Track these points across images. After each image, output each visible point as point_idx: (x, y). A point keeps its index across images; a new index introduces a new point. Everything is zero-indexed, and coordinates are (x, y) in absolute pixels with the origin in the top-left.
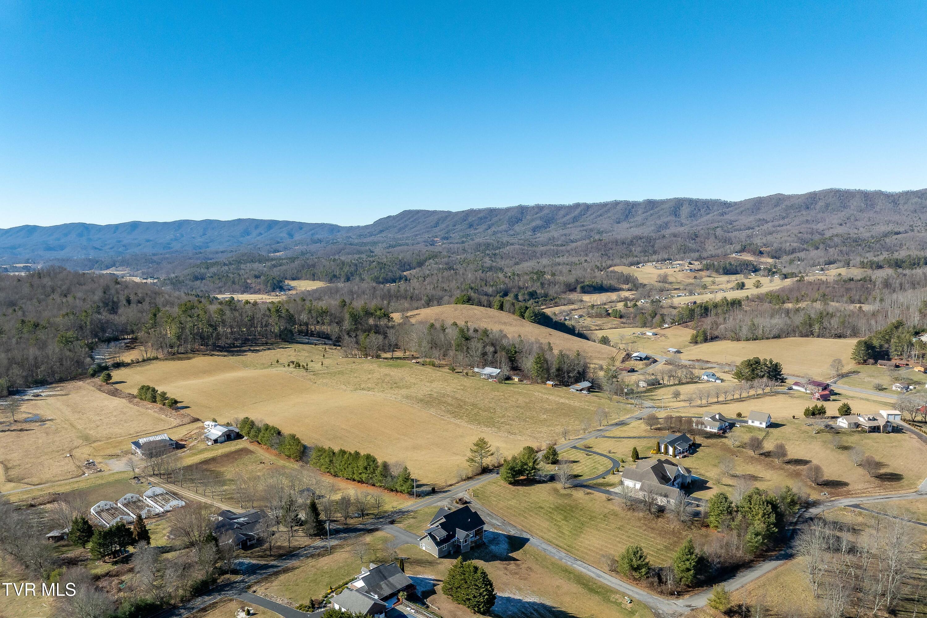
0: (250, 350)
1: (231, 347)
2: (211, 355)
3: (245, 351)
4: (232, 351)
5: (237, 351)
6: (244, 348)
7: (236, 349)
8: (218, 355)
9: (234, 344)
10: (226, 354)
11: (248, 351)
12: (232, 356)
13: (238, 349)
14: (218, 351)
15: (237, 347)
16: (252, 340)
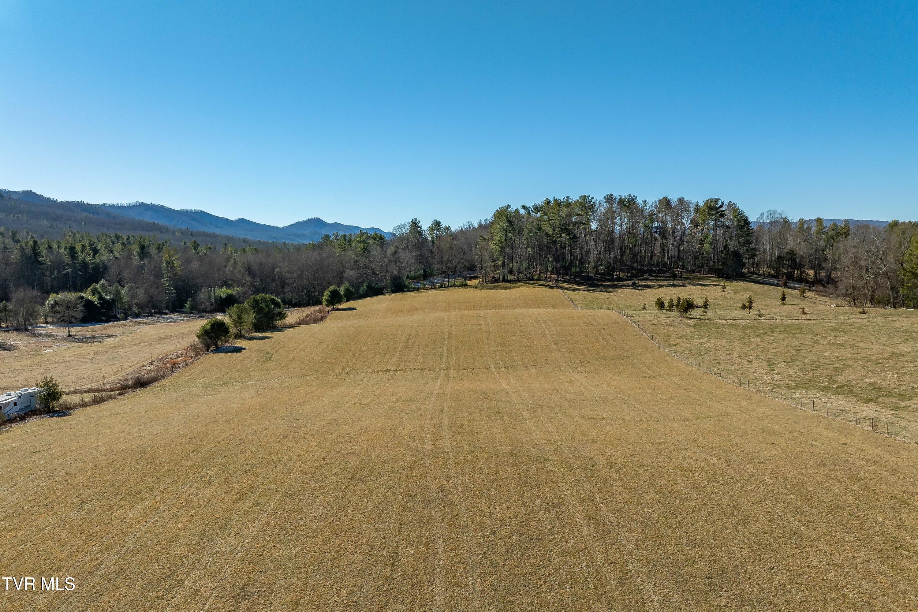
2: (551, 287)
11: (628, 286)
13: (614, 283)
14: (574, 283)
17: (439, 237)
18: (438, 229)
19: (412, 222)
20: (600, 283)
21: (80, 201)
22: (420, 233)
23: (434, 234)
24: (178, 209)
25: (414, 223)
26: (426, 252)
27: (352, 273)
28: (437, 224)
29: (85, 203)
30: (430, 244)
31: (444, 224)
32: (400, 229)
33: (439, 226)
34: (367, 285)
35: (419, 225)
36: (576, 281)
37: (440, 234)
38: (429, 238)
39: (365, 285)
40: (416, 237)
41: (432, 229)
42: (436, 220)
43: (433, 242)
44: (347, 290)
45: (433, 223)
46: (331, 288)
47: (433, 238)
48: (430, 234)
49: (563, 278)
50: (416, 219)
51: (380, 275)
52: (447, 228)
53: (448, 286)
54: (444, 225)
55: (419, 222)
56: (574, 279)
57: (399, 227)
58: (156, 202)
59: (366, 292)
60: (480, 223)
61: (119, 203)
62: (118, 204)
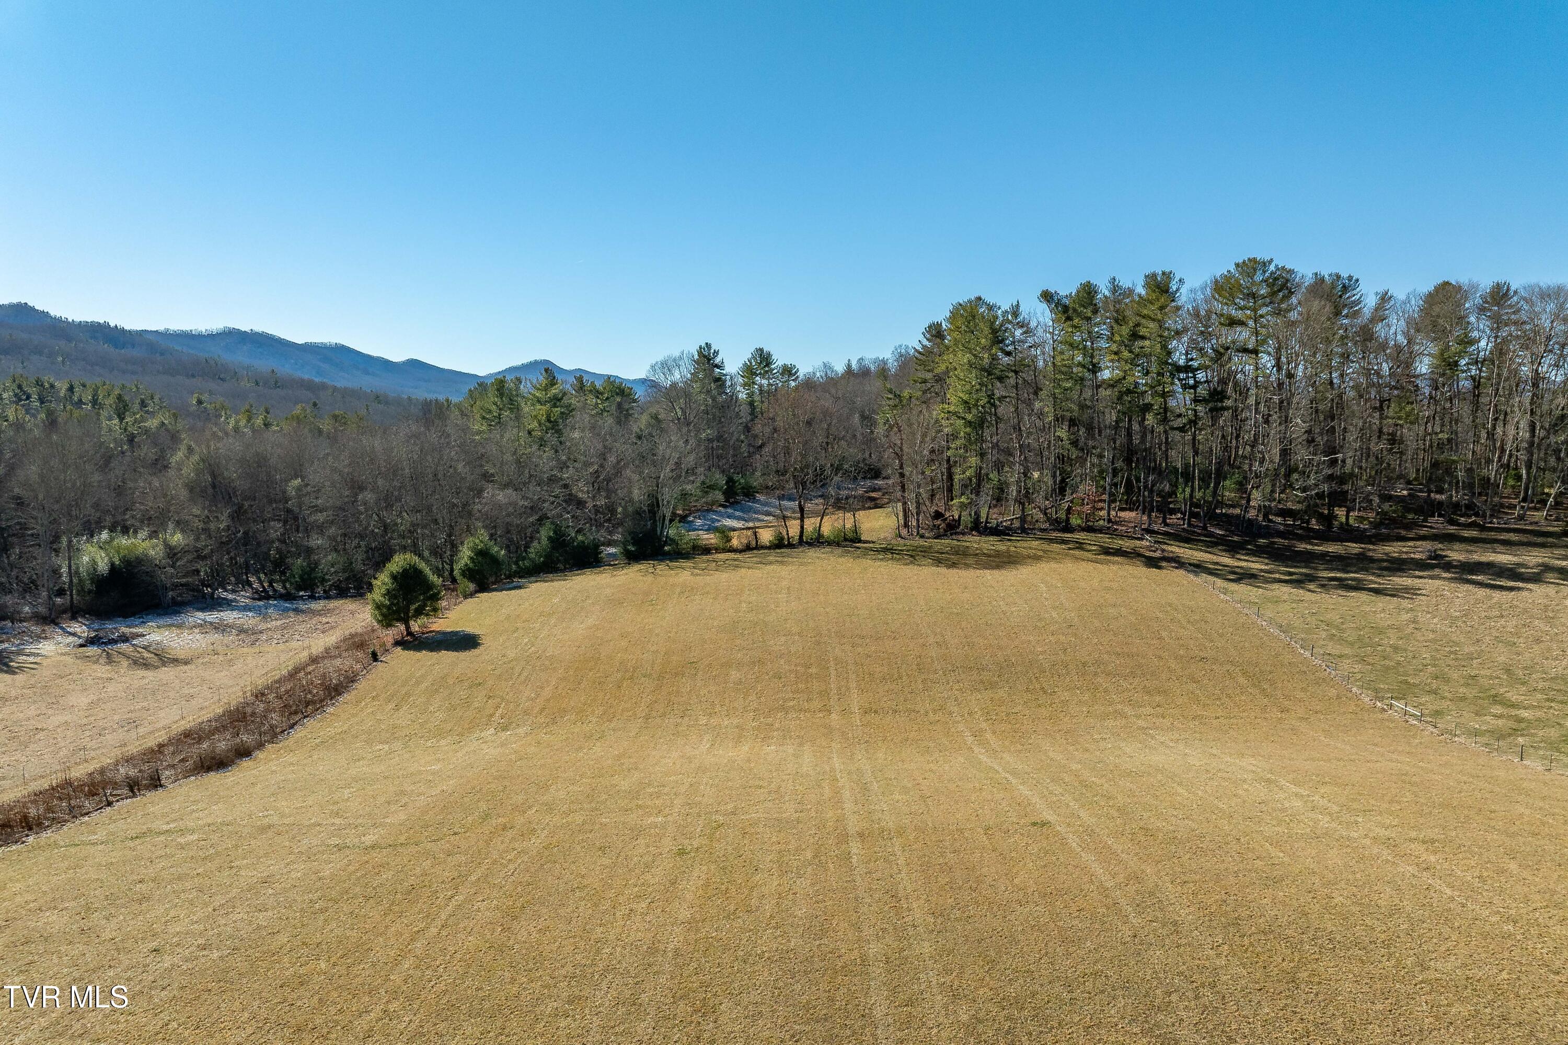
0: (1436, 563)
1: (1310, 535)
2: (1152, 563)
3: (1398, 566)
4: (1308, 558)
5: (1343, 562)
6: (1394, 549)
7: (1332, 548)
8: (1198, 568)
9: (1328, 519)
10: (1256, 565)
11: (1421, 565)
12: (1298, 583)
13: (1354, 548)
14: (1214, 543)
15: (1348, 534)
16: (1451, 511)
17: (769, 392)
18: (767, 372)
19: (700, 353)
20: (1302, 546)
21: (102, 321)
22: (719, 381)
23: (754, 383)
24: (300, 341)
25: (705, 356)
26: (734, 430)
27: (502, 497)
28: (764, 359)
29: (112, 325)
30: (745, 410)
31: (780, 359)
32: (666, 370)
33: (768, 365)
34: (551, 534)
35: (718, 360)
36: (1211, 535)
37: (769, 384)
38: (742, 396)
39: (545, 533)
40: (708, 392)
41: (749, 371)
42: (761, 350)
43: (751, 404)
44: (482, 554)
45: (754, 357)
46: (398, 562)
47: (750, 395)
48: (745, 385)
49: (1167, 525)
50: (708, 346)
51: (590, 505)
52: (788, 371)
53: (801, 542)
54: (780, 363)
55: (716, 353)
56: (1205, 528)
57: (666, 366)
58: (259, 328)
59: (548, 556)
60: (849, 366)
61: (193, 328)
62: (191, 331)
